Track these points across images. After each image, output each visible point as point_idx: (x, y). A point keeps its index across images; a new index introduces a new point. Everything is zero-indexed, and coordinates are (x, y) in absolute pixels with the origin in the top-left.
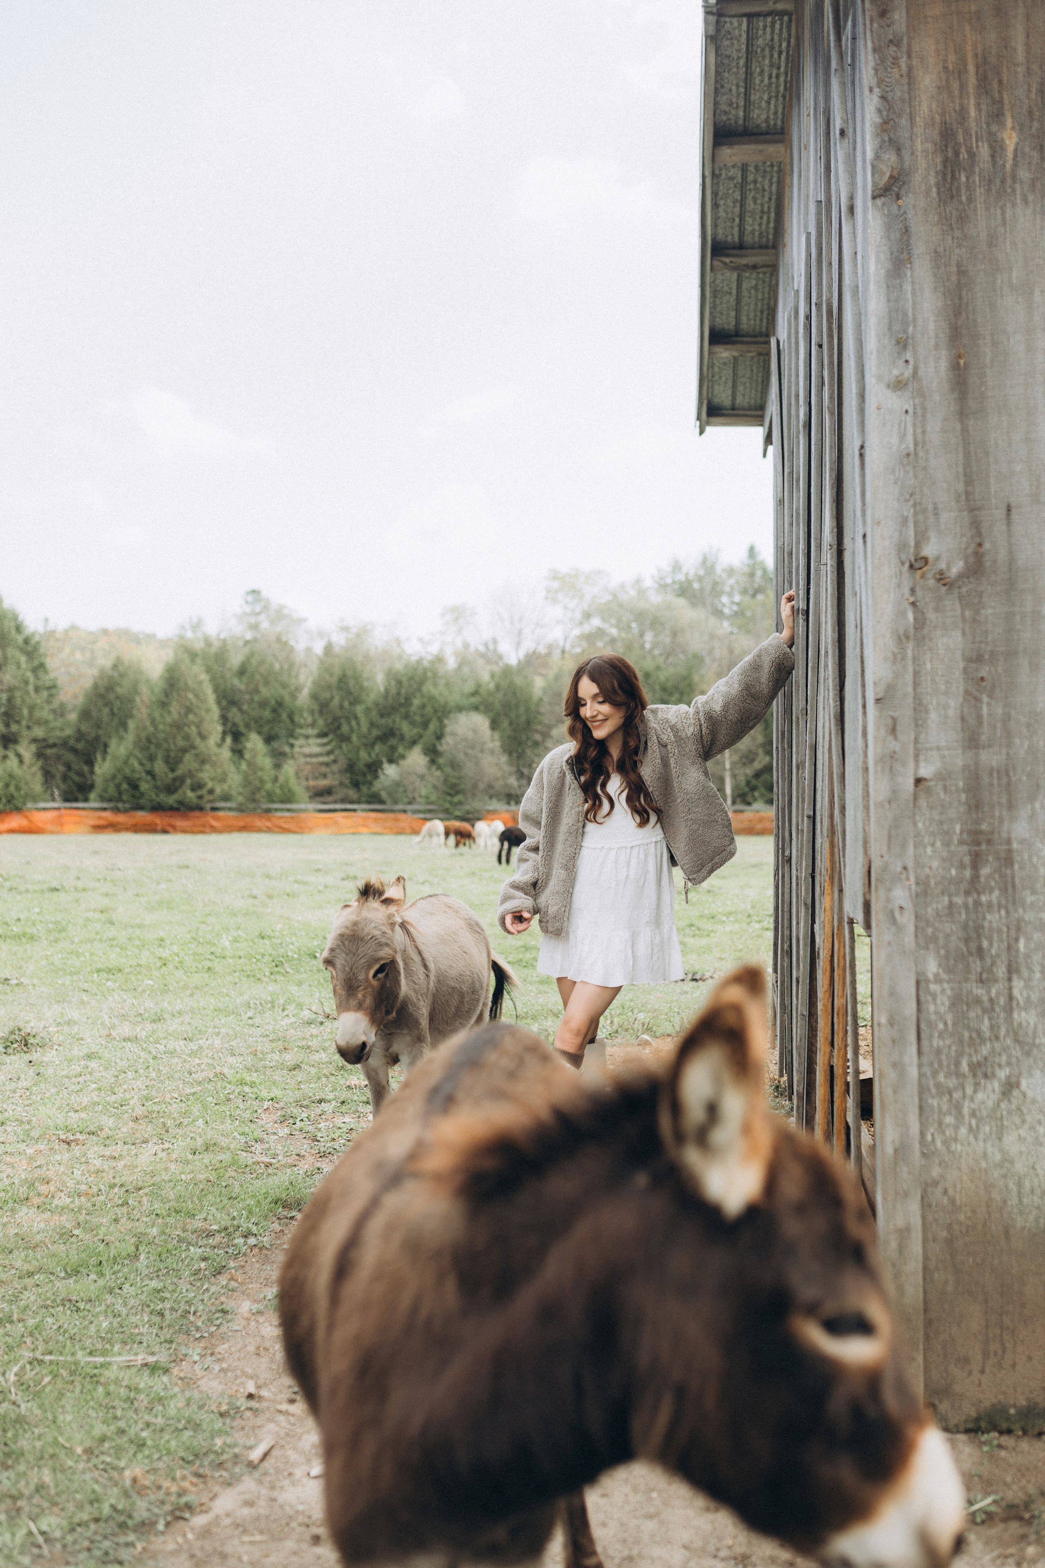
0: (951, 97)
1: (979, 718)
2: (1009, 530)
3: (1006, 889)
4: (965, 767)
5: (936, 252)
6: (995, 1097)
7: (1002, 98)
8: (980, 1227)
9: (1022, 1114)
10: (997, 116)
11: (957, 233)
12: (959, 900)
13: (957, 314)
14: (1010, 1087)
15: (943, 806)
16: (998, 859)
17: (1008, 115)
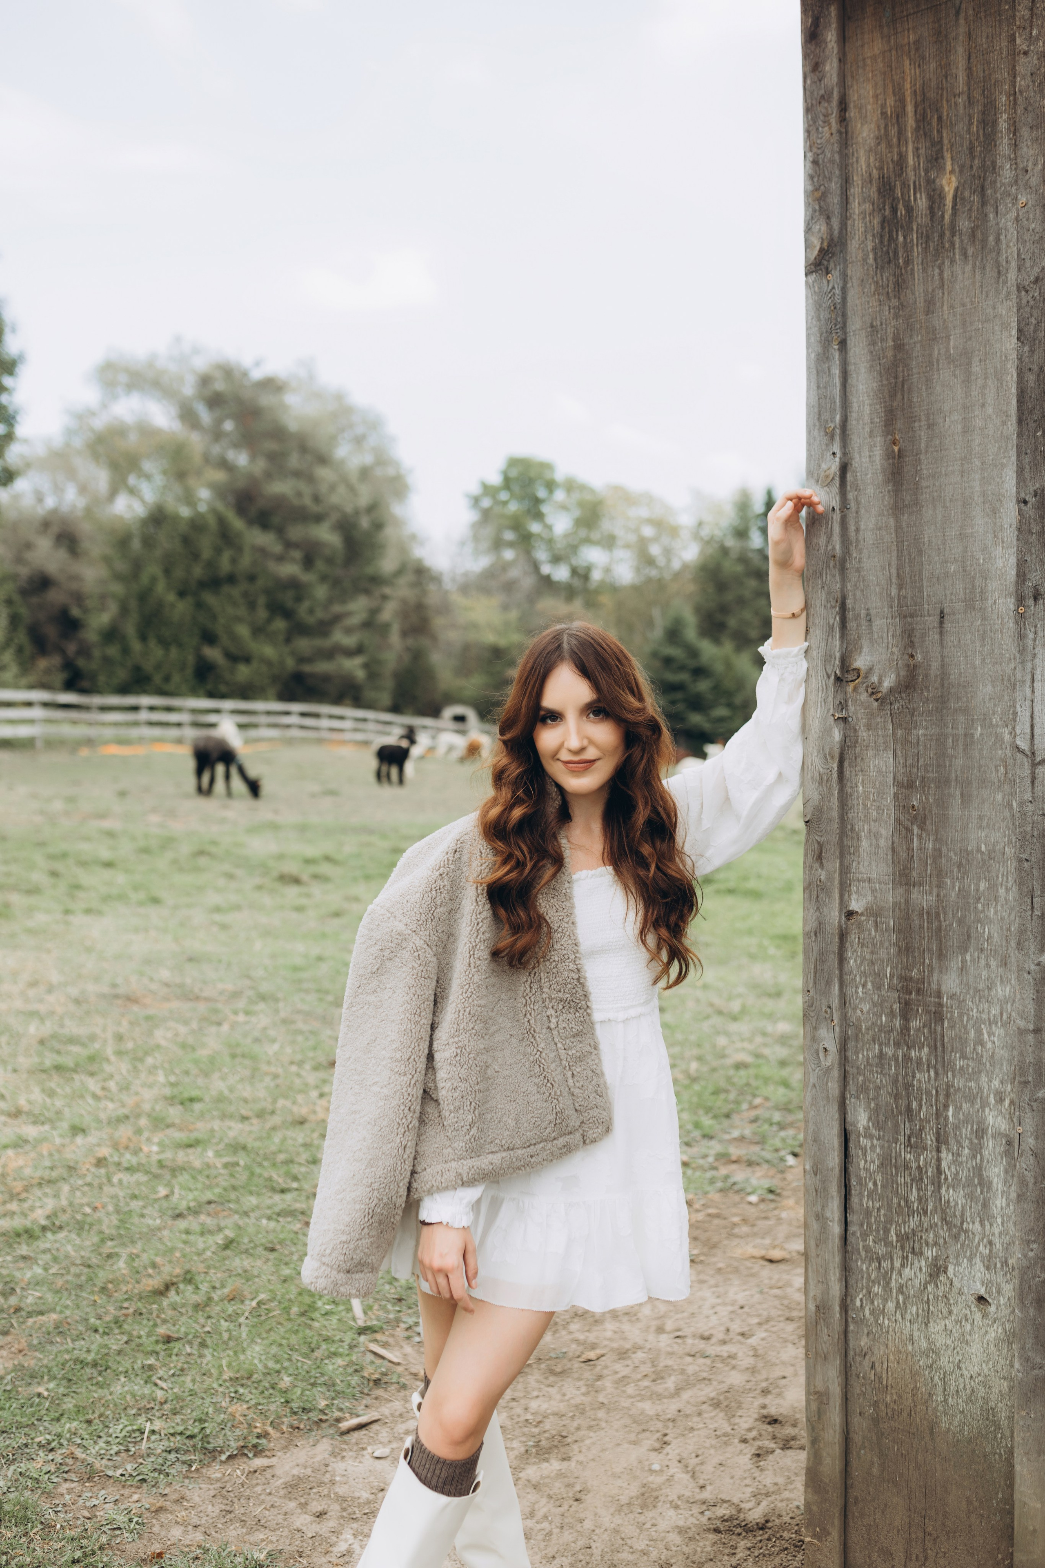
0: (889, 146)
1: (910, 850)
2: (941, 640)
3: (936, 1048)
4: (896, 905)
5: (872, 326)
6: (923, 1277)
7: (942, 138)
8: (905, 1414)
9: (948, 1304)
10: (935, 160)
11: (895, 302)
12: (889, 1051)
13: (893, 395)
14: (937, 1270)
15: (874, 945)
16: (928, 1012)
17: (948, 155)
